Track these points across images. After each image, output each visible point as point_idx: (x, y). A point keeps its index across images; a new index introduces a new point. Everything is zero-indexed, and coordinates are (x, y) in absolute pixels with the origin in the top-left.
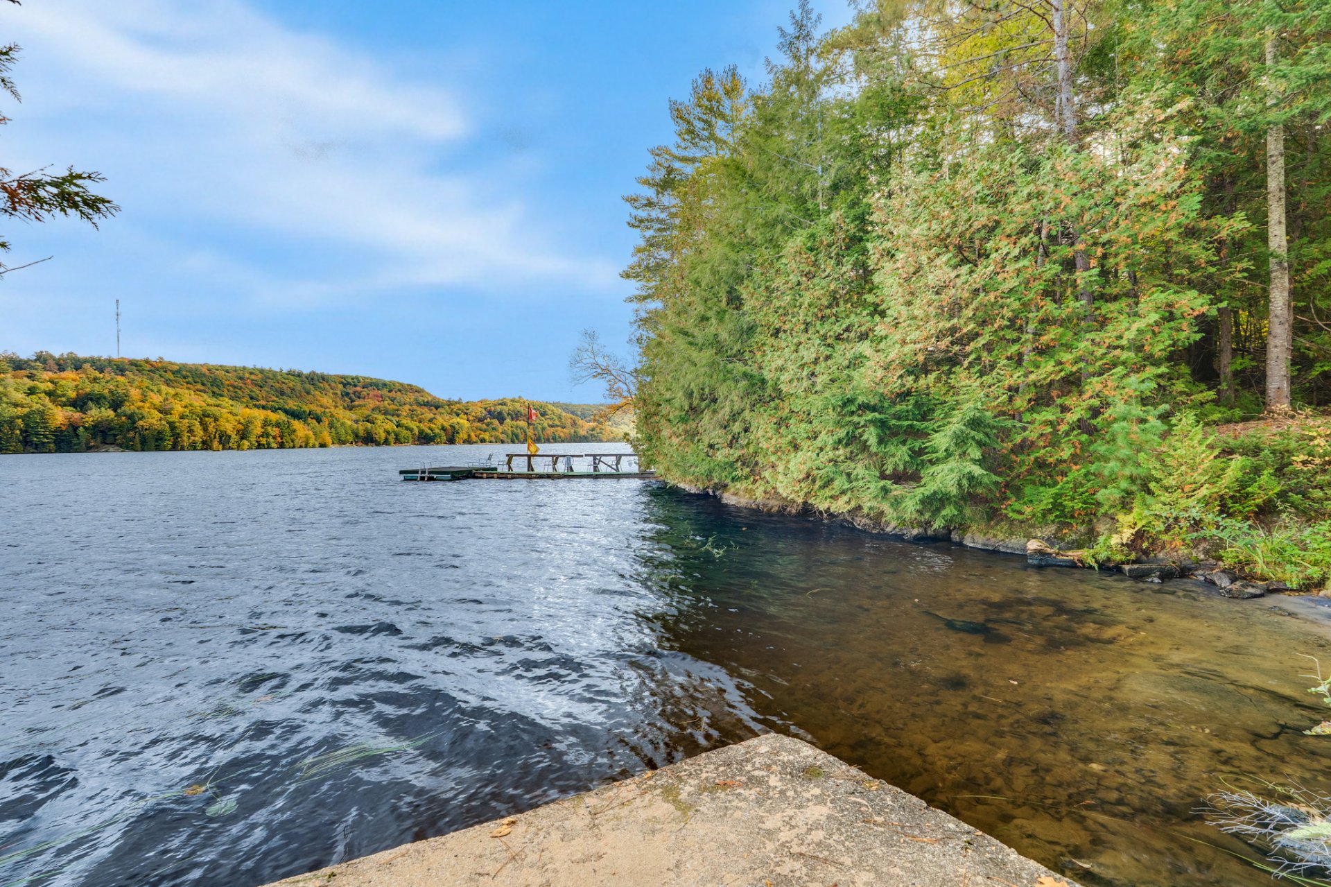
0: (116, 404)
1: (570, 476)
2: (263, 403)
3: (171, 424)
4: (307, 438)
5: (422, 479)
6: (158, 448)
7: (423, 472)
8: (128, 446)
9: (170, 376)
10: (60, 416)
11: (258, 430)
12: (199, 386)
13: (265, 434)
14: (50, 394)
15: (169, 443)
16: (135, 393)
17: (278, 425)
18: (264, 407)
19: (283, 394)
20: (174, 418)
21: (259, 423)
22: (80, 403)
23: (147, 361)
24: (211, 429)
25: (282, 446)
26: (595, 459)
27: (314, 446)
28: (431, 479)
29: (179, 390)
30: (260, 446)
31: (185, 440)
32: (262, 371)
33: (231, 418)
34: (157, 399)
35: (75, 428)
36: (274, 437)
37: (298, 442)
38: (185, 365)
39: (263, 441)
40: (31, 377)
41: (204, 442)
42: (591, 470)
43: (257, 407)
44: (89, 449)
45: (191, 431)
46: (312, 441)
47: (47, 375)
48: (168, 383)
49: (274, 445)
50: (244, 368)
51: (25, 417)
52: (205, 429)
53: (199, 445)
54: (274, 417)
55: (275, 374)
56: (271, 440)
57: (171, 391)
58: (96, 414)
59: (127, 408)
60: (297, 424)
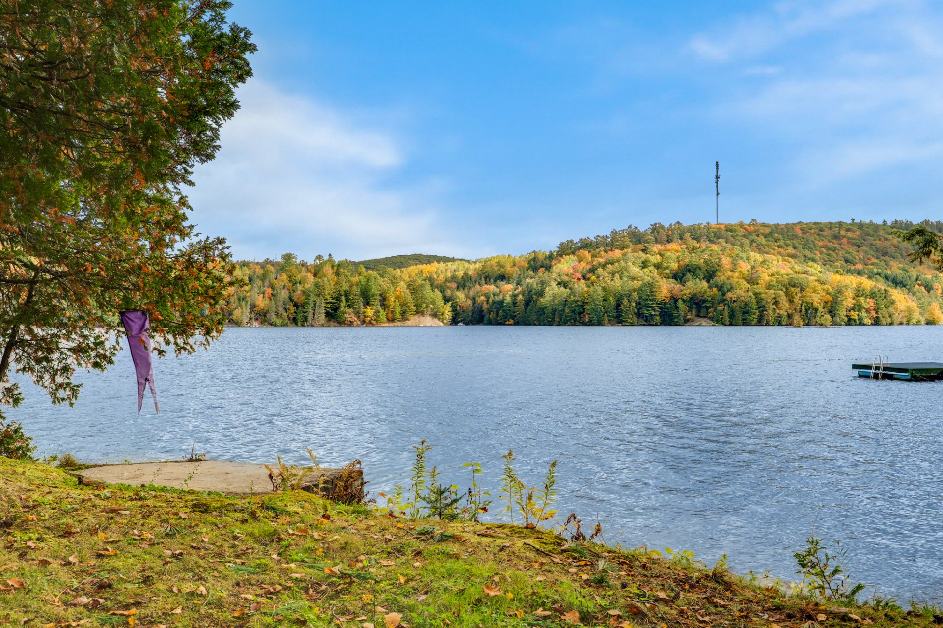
0: (710, 276)
2: (860, 266)
3: (757, 295)
4: (910, 311)
6: (745, 323)
8: (718, 321)
9: (761, 240)
10: (665, 288)
11: (849, 302)
12: (791, 250)
13: (858, 307)
14: (658, 266)
15: (755, 316)
16: (726, 261)
17: (873, 295)
18: (859, 273)
19: (884, 254)
20: (760, 289)
21: (850, 293)
22: (681, 275)
23: (741, 225)
24: (797, 300)
25: (877, 322)
27: (918, 323)
29: (768, 257)
30: (850, 322)
31: (770, 314)
32: (861, 226)
33: (819, 287)
34: (746, 268)
35: (676, 301)
36: (868, 311)
37: (897, 318)
38: (777, 226)
39: (854, 315)
40: (644, 251)
41: (789, 317)
43: (851, 272)
44: (687, 322)
45: (776, 303)
46: (916, 316)
47: (656, 248)
48: (759, 249)
49: (867, 321)
50: (840, 224)
51: (639, 290)
52: (791, 301)
53: (785, 320)
54: (869, 284)
55: (875, 227)
56: (864, 314)
57: (760, 257)
58: (697, 286)
59: (720, 279)
60: (896, 294)
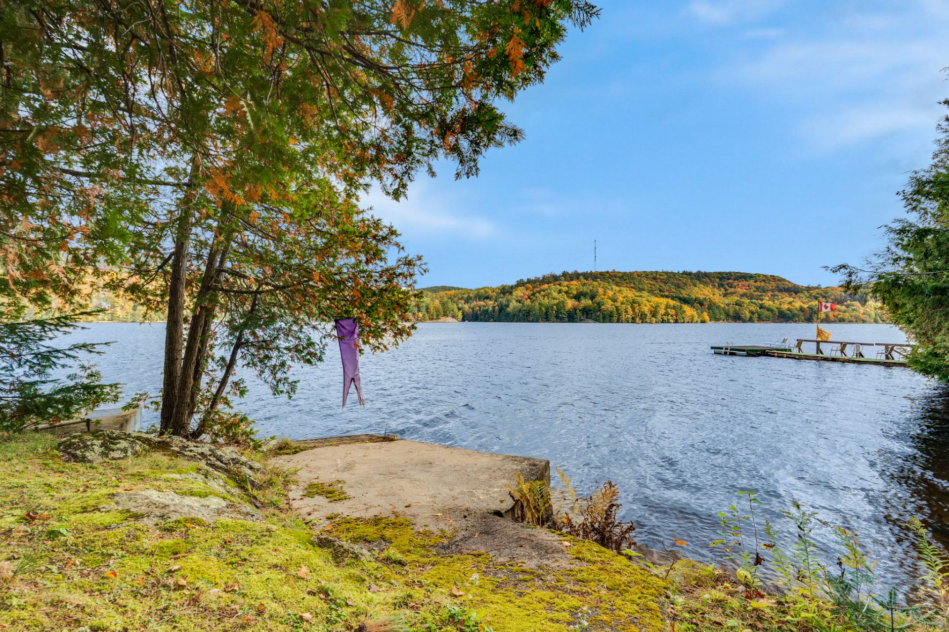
0: (592, 298)
1: (859, 361)
2: (667, 293)
3: (617, 307)
4: (693, 316)
5: (726, 353)
6: (610, 321)
7: (726, 349)
8: (597, 320)
9: (618, 280)
10: (570, 304)
11: (662, 311)
12: (632, 285)
13: (667, 314)
14: (566, 292)
15: (615, 319)
16: (601, 290)
17: (674, 308)
18: (667, 297)
19: (679, 287)
20: (618, 304)
21: (663, 307)
22: (577, 297)
23: (608, 272)
24: (637, 310)
25: (676, 321)
26: (887, 348)
27: (697, 322)
28: (732, 354)
29: (622, 288)
30: (663, 321)
31: (623, 317)
32: (666, 273)
33: (648, 304)
34: (610, 293)
35: (576, 310)
36: (672, 316)
37: (686, 319)
38: (625, 273)
39: (665, 318)
40: (560, 285)
41: (633, 318)
42: (883, 358)
43: (662, 296)
44: (581, 321)
45: (626, 312)
46: (696, 319)
47: (565, 283)
48: (617, 284)
49: (671, 321)
50: (657, 272)
51: (557, 305)
52: (634, 311)
53: (630, 320)
54: (672, 302)
55: (674, 274)
56: (670, 317)
57: (617, 289)
58: (586, 302)
59: (598, 299)
60: (686, 307)
